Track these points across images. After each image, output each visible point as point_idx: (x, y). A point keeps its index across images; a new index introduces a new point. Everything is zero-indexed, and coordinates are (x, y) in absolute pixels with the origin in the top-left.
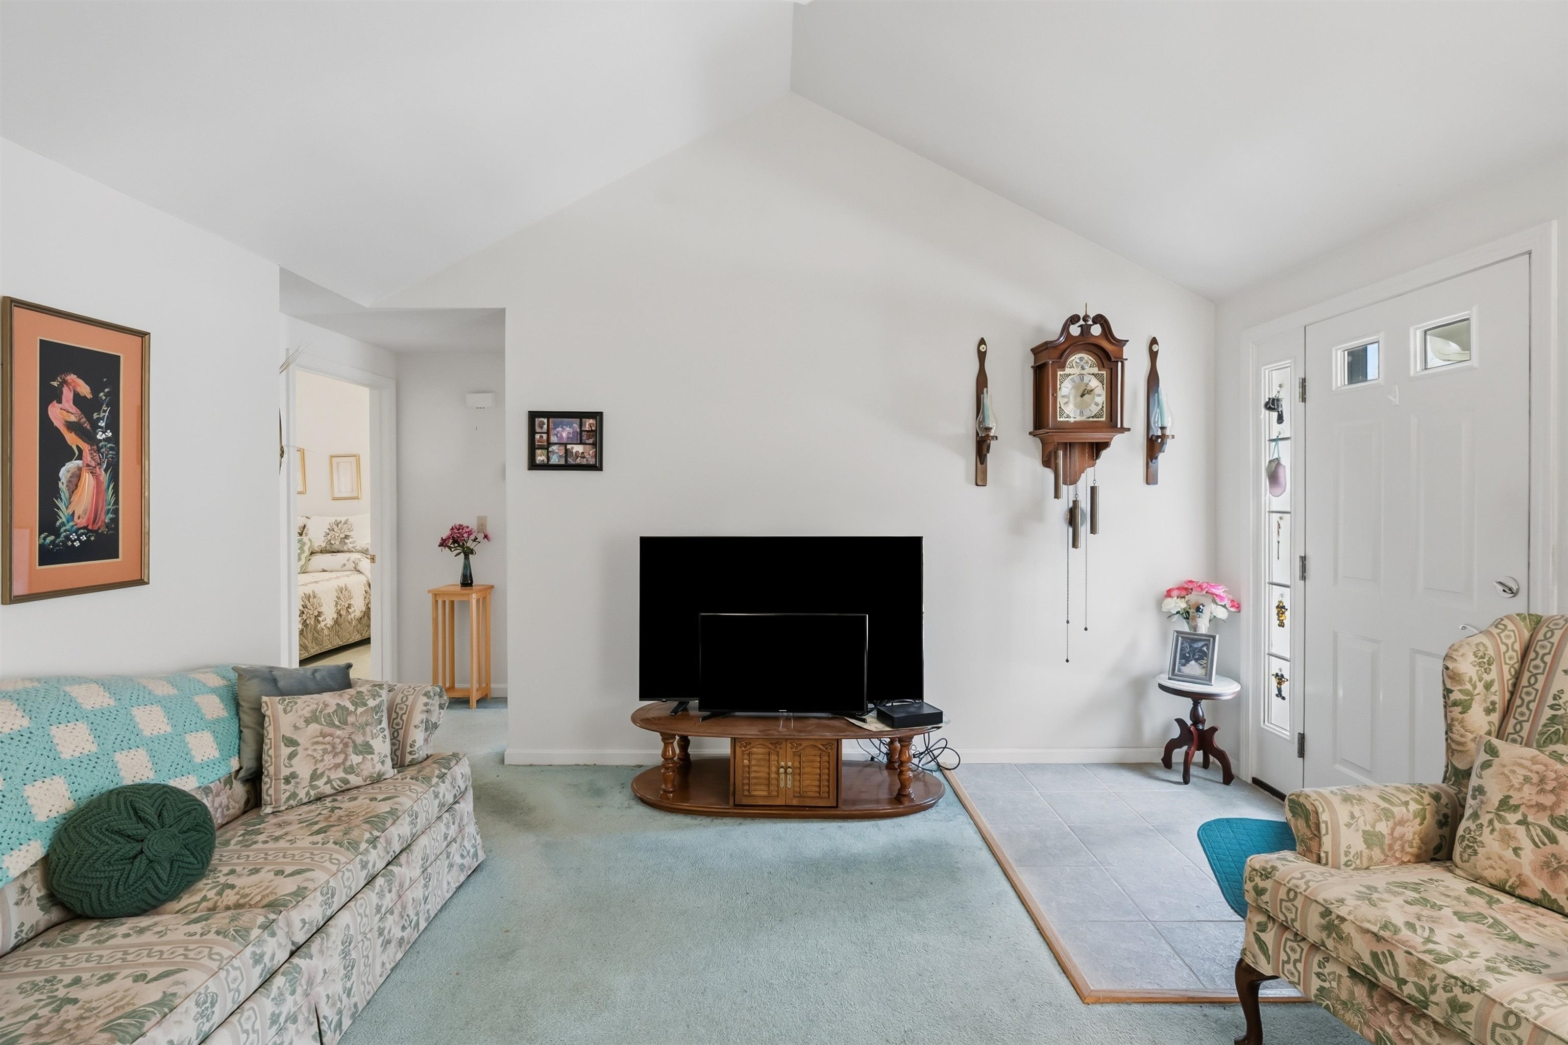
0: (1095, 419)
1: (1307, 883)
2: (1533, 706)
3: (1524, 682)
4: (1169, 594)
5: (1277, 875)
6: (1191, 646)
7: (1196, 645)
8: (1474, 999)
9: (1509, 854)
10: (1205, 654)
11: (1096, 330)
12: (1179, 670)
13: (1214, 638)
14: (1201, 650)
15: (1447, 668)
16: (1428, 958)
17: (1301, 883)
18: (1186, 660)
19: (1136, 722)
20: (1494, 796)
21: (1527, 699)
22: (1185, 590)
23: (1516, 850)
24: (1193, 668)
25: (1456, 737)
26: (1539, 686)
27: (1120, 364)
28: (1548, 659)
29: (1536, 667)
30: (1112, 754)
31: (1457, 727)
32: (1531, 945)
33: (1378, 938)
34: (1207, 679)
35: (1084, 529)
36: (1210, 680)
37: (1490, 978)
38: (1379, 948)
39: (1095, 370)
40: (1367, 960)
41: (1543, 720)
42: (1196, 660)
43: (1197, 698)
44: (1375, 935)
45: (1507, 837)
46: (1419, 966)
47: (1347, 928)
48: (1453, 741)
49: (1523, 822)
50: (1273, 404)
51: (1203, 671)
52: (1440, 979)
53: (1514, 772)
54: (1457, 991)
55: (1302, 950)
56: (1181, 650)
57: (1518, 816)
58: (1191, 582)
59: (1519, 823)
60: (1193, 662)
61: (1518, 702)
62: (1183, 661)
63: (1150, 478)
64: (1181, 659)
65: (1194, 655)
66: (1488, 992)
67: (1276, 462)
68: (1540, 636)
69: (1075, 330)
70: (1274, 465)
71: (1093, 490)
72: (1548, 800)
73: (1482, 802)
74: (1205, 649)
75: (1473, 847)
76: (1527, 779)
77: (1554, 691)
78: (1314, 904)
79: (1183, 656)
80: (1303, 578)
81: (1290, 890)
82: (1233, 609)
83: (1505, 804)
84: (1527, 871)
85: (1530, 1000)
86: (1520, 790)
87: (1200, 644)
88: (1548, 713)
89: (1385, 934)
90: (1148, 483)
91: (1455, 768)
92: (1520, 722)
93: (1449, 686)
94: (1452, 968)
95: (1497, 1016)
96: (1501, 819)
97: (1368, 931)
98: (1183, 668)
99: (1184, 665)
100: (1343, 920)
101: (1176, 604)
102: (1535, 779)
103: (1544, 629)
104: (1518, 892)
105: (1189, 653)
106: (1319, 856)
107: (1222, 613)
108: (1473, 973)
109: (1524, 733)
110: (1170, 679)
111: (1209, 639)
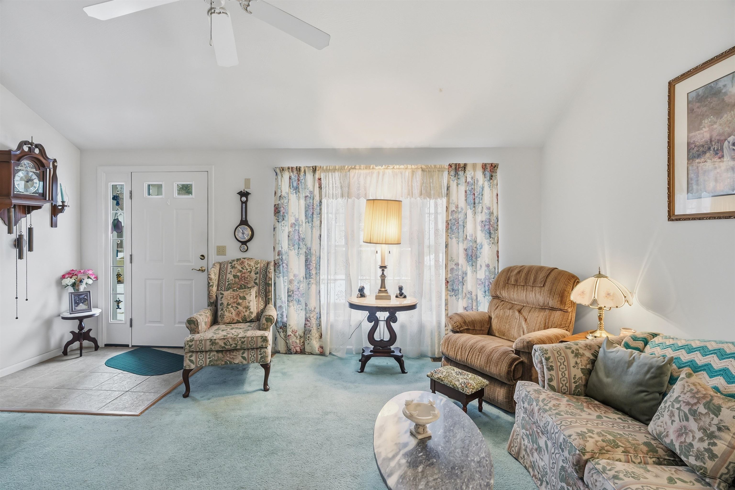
0: (34, 194)
1: (203, 337)
2: (224, 283)
3: (221, 278)
4: (63, 277)
5: (195, 339)
6: (79, 298)
7: (81, 297)
8: (245, 339)
9: (231, 315)
10: (87, 300)
11: (37, 151)
12: (75, 309)
13: (89, 292)
14: (84, 298)
15: (209, 277)
16: (235, 337)
17: (202, 338)
18: (77, 304)
19: (47, 340)
20: (225, 304)
21: (222, 281)
22: (71, 274)
23: (232, 314)
24: (82, 306)
25: (211, 294)
26: (224, 278)
27: (48, 170)
28: (225, 271)
29: (223, 274)
30: (36, 359)
31: (211, 292)
32: (244, 328)
33: (224, 339)
34: (90, 309)
35: (25, 248)
36: (91, 309)
37: (246, 334)
38: (225, 341)
39: (34, 170)
40: (223, 345)
41: (227, 285)
42: (82, 303)
43: (81, 319)
44: (223, 339)
45: (229, 311)
46: (234, 339)
47: (217, 341)
48: (210, 295)
49: (232, 307)
50: (117, 198)
51: (87, 307)
52: (239, 339)
53: (228, 297)
54: (242, 339)
55: (204, 355)
56: (74, 300)
57: (231, 306)
58: (73, 270)
59: (231, 307)
60: (81, 304)
61: (220, 283)
62: (76, 305)
63: (53, 224)
64: (74, 304)
65: (81, 301)
66: (247, 336)
67: (117, 220)
68: (222, 267)
69: (26, 148)
70: (116, 221)
71: (30, 230)
72: (235, 300)
73: (223, 306)
74: (86, 297)
75: (223, 316)
76: (231, 298)
77: (227, 278)
78: (207, 340)
79: (76, 303)
80: (131, 262)
81: (200, 340)
82: (95, 279)
83: (228, 305)
84: (234, 317)
85: (253, 334)
86: (230, 300)
87: (83, 296)
88: (227, 283)
89: (226, 337)
90: (52, 226)
91: (211, 302)
92: (222, 287)
93: (209, 282)
94: (240, 336)
95: (250, 339)
96: (228, 308)
97: (222, 339)
98: (77, 308)
99: (77, 306)
100: (215, 340)
101: (69, 281)
102: (232, 297)
103: (222, 265)
104: (233, 322)
105: (78, 301)
106: (198, 332)
107: (90, 282)
108: (243, 335)
109: (223, 290)
110: (70, 314)
111: (88, 293)
